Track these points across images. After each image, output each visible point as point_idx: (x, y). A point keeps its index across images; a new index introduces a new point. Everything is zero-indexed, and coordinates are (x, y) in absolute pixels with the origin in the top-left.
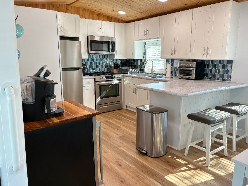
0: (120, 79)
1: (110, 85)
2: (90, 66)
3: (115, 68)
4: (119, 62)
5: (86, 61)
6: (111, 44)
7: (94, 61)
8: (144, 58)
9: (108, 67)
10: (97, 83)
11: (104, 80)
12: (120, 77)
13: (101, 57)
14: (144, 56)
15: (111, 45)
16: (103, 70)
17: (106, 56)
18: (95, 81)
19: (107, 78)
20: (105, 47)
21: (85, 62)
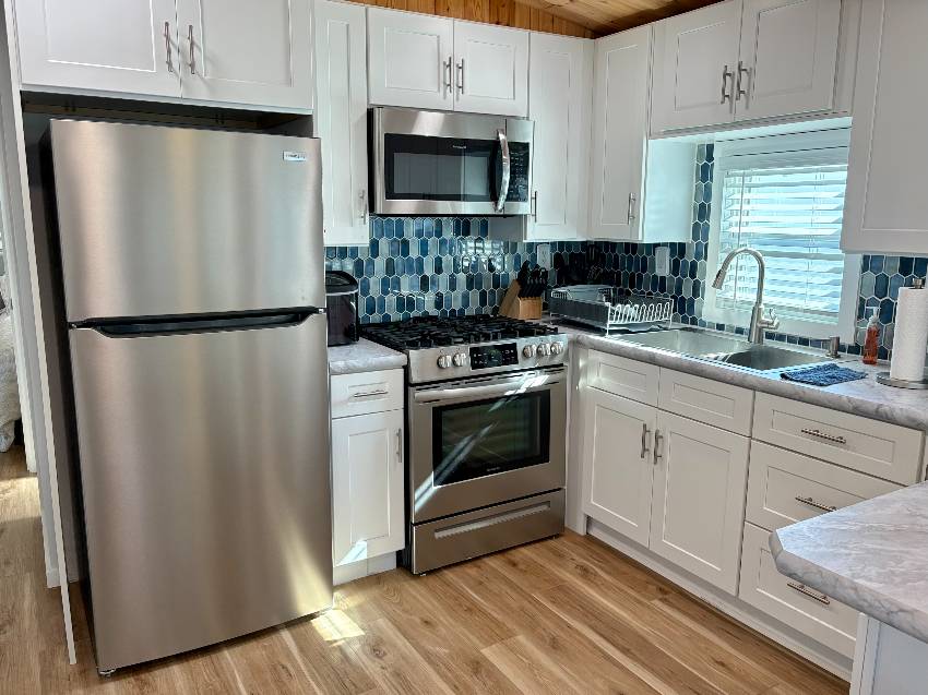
0: (556, 361)
1: (496, 400)
2: (385, 282)
3: (522, 295)
4: (545, 260)
5: (364, 256)
6: (506, 157)
7: (406, 252)
8: (695, 237)
9: (487, 286)
10: (416, 395)
11: (459, 373)
12: (554, 354)
13: (448, 234)
14: (696, 226)
15: (507, 166)
16: (457, 305)
17: (475, 225)
18: (407, 384)
19: (478, 359)
20: (472, 173)
21: (359, 265)
